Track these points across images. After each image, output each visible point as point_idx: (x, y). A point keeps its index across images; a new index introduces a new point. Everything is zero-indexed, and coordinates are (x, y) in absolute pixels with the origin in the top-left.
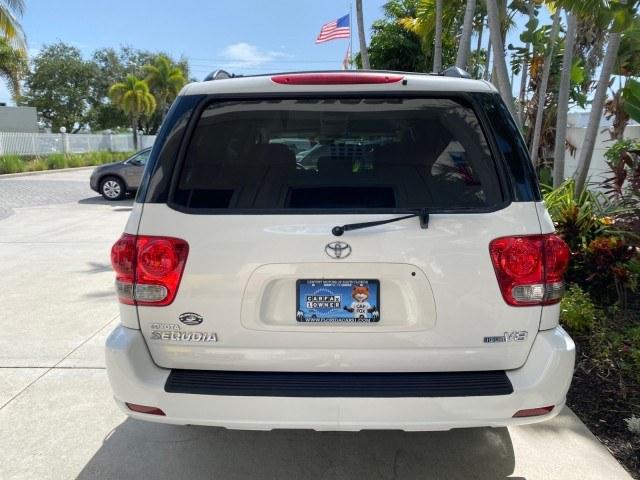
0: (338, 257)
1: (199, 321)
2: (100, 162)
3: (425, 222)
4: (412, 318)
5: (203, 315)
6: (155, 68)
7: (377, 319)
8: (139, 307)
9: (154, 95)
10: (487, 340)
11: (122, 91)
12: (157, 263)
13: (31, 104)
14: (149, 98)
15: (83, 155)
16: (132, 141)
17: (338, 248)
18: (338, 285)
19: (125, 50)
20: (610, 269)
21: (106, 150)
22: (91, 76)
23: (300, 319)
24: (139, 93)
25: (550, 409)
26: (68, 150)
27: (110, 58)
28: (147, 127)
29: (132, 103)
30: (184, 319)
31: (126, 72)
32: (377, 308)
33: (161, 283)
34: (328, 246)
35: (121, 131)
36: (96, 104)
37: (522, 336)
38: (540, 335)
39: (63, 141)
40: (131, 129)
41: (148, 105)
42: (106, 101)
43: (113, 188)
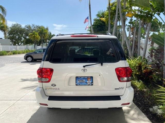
0: (84, 72)
1: (55, 85)
2: (26, 52)
3: (102, 65)
4: (100, 85)
5: (56, 84)
6: (40, 30)
7: (93, 85)
8: (43, 83)
9: (40, 36)
10: (116, 89)
11: (32, 35)
12: (47, 74)
13: (9, 38)
14: (38, 37)
15: (22, 51)
16: (34, 47)
17: (84, 70)
18: (84, 78)
19: (33, 25)
20: (148, 77)
21: (27, 50)
22: (24, 31)
23: (77, 85)
24: (36, 35)
25: (129, 103)
26: (18, 50)
27: (29, 27)
28: (38, 44)
29: (34, 38)
30: (52, 85)
31: (33, 30)
32: (92, 82)
33: (47, 78)
34: (82, 70)
35: (31, 45)
36: (25, 38)
37: (123, 88)
38: (127, 88)
39: (17, 47)
40: (34, 44)
41: (38, 38)
42: (28, 37)
43: (30, 59)
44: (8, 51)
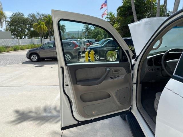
2: (31, 48)
6: (47, 19)
9: (47, 27)
11: (37, 26)
13: (10, 31)
14: (45, 27)
15: (25, 46)
16: (40, 41)
19: (38, 14)
21: (32, 44)
22: (28, 22)
24: (42, 26)
26: (20, 44)
27: (33, 16)
28: (45, 37)
29: (40, 29)
31: (38, 20)
35: (37, 38)
36: (29, 30)
39: (19, 41)
40: (40, 38)
41: (45, 30)
42: (32, 29)
43: (34, 58)
44: (8, 47)
